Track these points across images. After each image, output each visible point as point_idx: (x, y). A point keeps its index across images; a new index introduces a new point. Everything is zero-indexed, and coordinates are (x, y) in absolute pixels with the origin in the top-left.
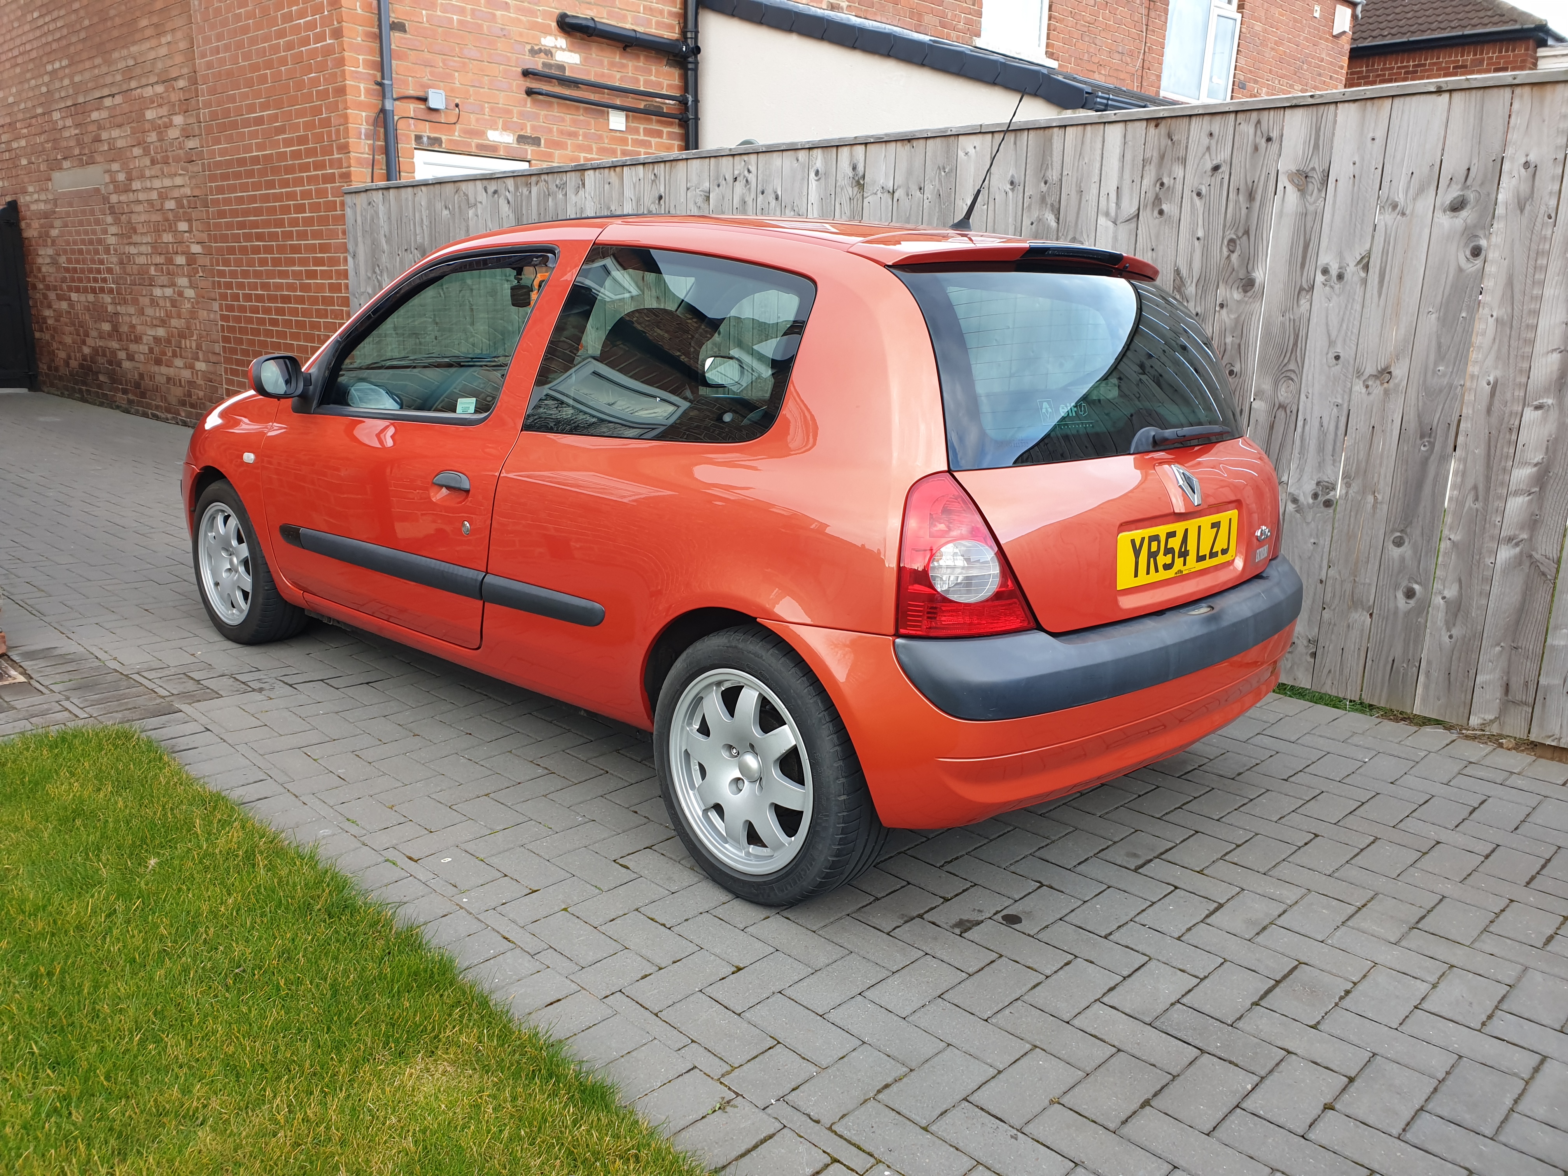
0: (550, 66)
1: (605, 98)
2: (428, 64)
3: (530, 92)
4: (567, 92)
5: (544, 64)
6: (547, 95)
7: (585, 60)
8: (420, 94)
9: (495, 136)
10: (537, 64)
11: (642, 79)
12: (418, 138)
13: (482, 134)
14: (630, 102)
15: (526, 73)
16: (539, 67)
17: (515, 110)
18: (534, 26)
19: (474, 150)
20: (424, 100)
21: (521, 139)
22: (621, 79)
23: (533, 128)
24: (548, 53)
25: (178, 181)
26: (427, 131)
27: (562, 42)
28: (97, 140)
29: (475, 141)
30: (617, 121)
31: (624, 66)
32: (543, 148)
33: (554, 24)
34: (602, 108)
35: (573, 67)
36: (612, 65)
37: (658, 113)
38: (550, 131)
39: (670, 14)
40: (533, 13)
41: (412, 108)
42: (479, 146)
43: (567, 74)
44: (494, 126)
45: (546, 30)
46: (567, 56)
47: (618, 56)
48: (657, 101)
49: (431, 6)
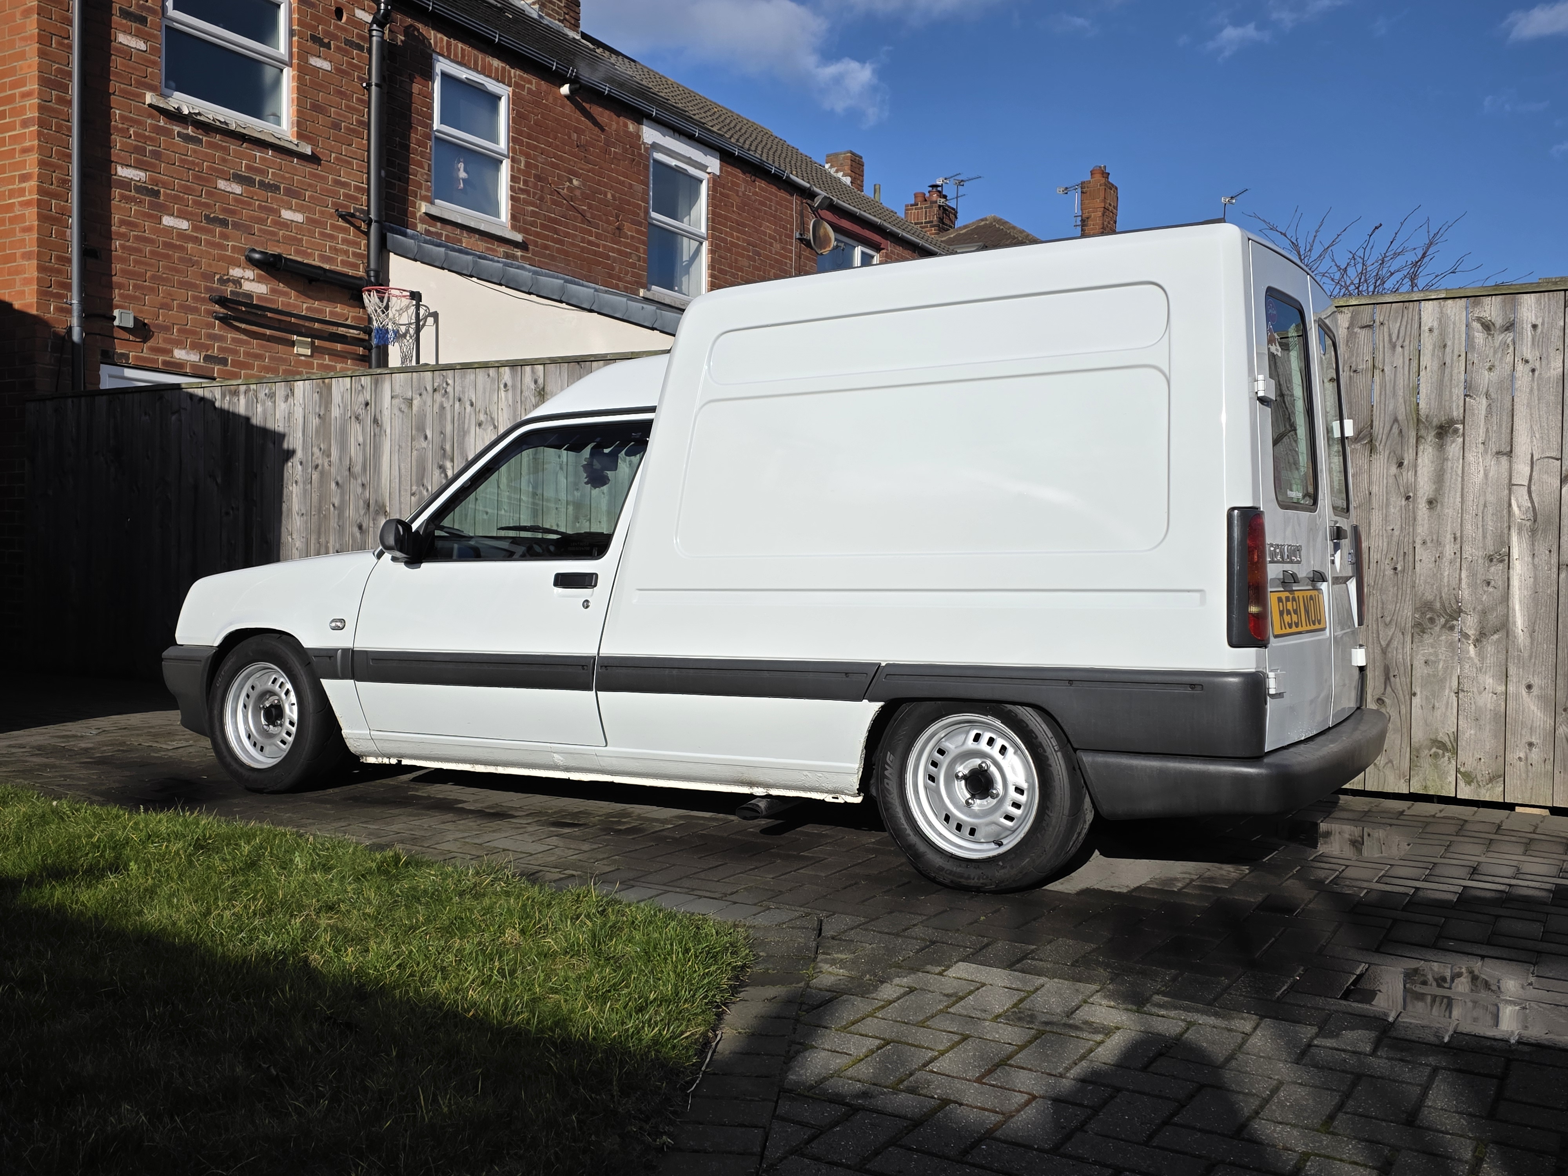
0: (238, 294)
1: (294, 324)
2: (117, 287)
3: (221, 318)
5: (233, 292)
6: (233, 319)
7: (273, 291)
8: (110, 313)
9: (180, 354)
10: (227, 292)
11: (327, 310)
12: (105, 353)
13: (169, 352)
15: (214, 300)
16: (229, 295)
17: (202, 332)
18: (222, 258)
19: (160, 366)
20: (111, 318)
21: (207, 358)
22: (307, 310)
23: (220, 349)
24: (237, 282)
26: (113, 347)
27: (249, 274)
29: (161, 359)
30: (302, 346)
31: (309, 298)
32: (228, 367)
33: (243, 258)
34: (288, 335)
35: (260, 297)
36: (298, 296)
37: (342, 341)
38: (237, 352)
39: (355, 254)
40: (222, 247)
41: (99, 325)
42: (165, 363)
43: (255, 302)
44: (180, 345)
45: (235, 262)
46: (255, 286)
47: (302, 288)
48: (341, 332)
49: (124, 236)
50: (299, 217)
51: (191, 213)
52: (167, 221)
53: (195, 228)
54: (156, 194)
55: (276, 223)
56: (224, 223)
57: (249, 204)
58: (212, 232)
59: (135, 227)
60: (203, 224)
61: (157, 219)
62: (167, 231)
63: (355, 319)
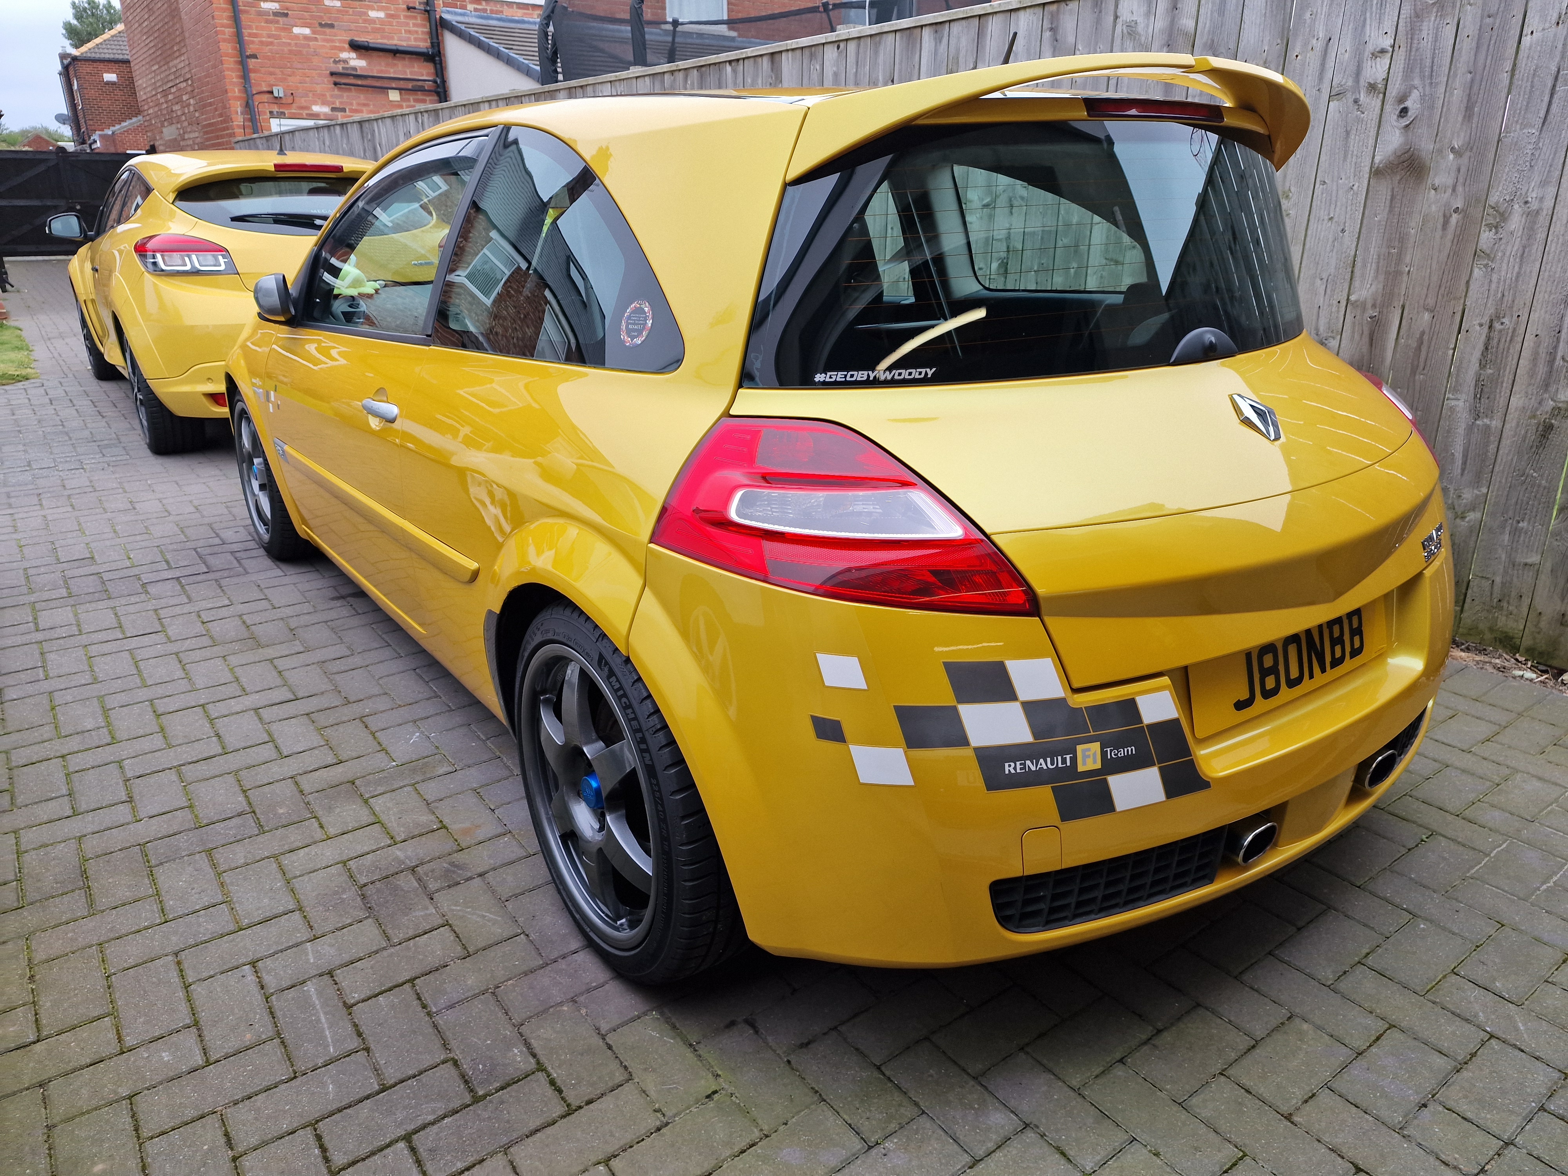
0: (347, 69)
1: (385, 84)
2: (271, 74)
3: (336, 84)
4: (359, 82)
5: (343, 68)
6: (345, 84)
7: (369, 64)
8: (269, 89)
9: (316, 109)
10: (340, 68)
11: (408, 71)
12: (271, 112)
13: (307, 107)
14: (402, 84)
15: (332, 74)
16: (341, 70)
17: (328, 94)
18: (335, 48)
19: (305, 116)
20: (272, 92)
21: (333, 109)
22: (395, 72)
23: (341, 103)
24: (345, 61)
25: (197, 134)
26: (275, 109)
27: (353, 55)
28: (172, 111)
29: (305, 112)
30: (394, 96)
31: (395, 65)
32: (348, 113)
33: (347, 46)
34: (384, 89)
35: (361, 68)
36: (387, 65)
37: (421, 90)
38: (352, 104)
39: (423, 32)
40: (333, 41)
41: (266, 97)
42: (307, 114)
43: (359, 73)
44: (316, 103)
45: (342, 50)
46: (357, 62)
47: (390, 60)
48: (420, 83)
49: (271, 43)
50: (381, 15)
51: (310, 24)
52: (296, 30)
53: (314, 32)
54: (286, 15)
55: (365, 21)
56: (332, 26)
57: (347, 12)
58: (324, 33)
59: (278, 37)
60: (319, 29)
61: (289, 30)
62: (297, 37)
63: (428, 74)
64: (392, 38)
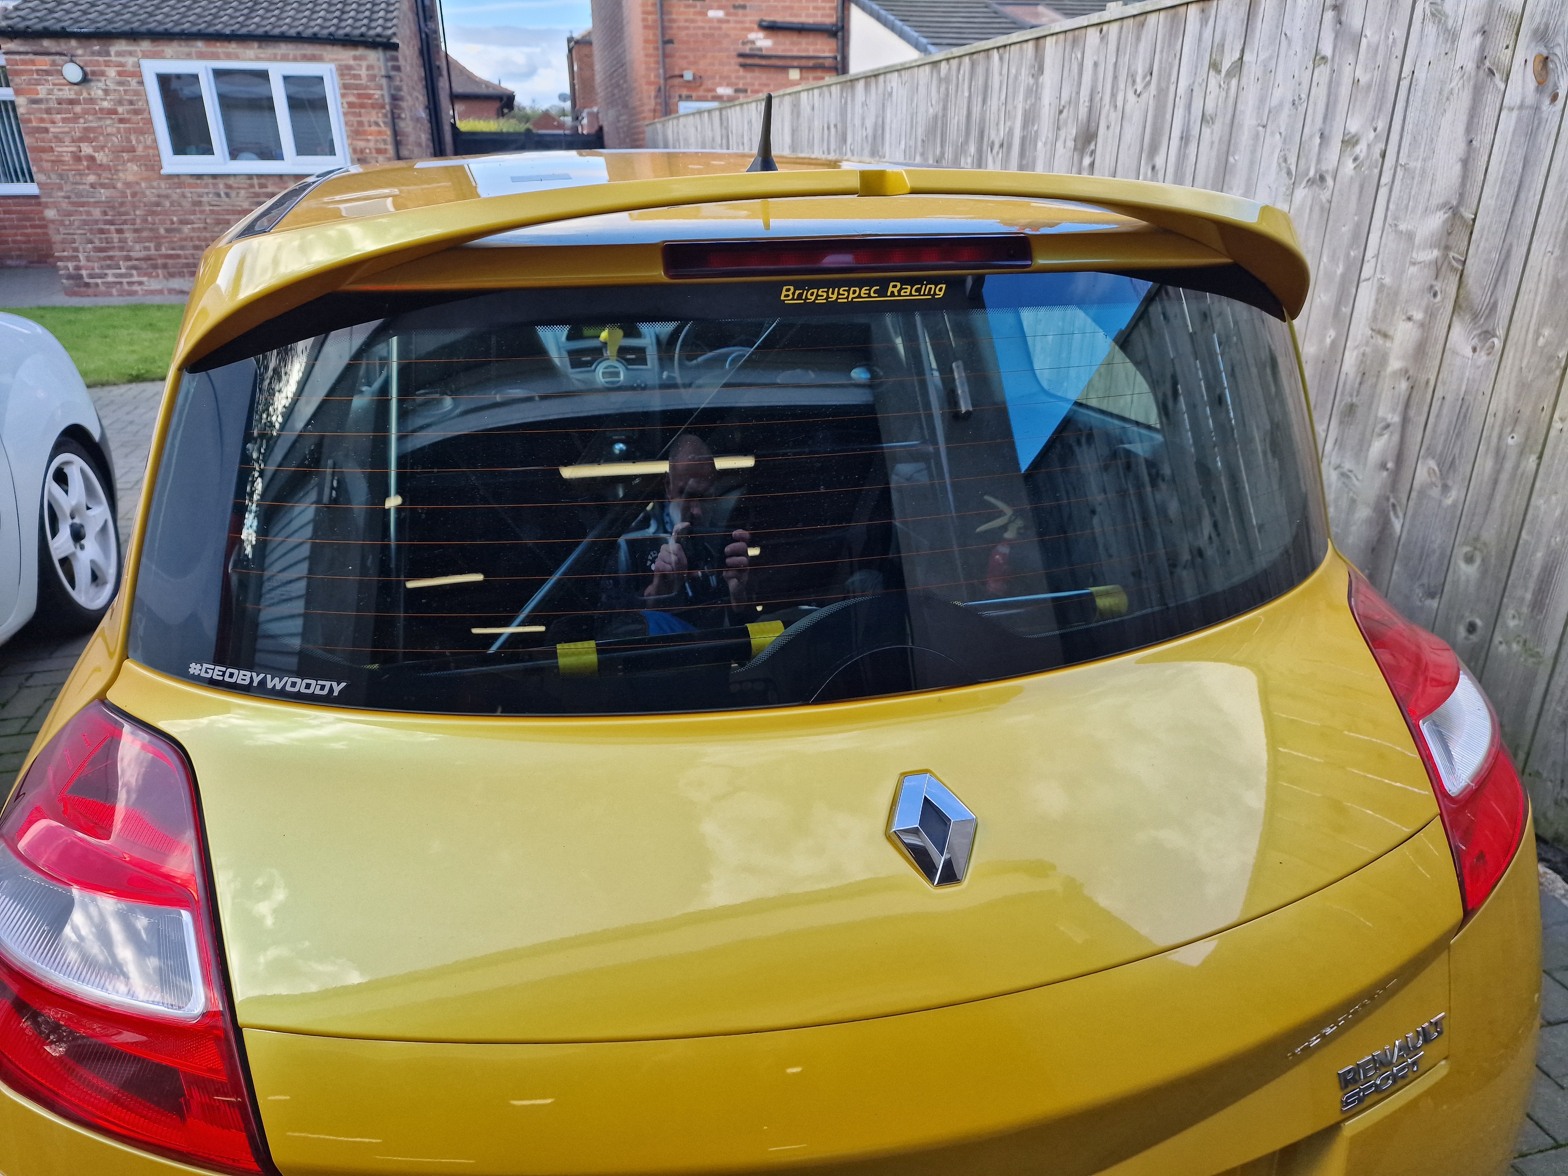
0: (754, 49)
1: (788, 62)
2: (684, 58)
3: (743, 66)
4: (764, 62)
5: (750, 49)
6: (752, 65)
7: (775, 44)
8: (681, 73)
9: (720, 90)
10: (747, 49)
11: (811, 49)
12: (680, 96)
13: (714, 90)
14: (803, 63)
15: (739, 55)
16: (748, 51)
17: (733, 75)
18: (745, 29)
19: (710, 99)
20: (682, 77)
21: (736, 90)
22: (799, 51)
23: (744, 84)
24: (753, 42)
26: (685, 93)
27: (761, 35)
29: (710, 95)
30: (794, 74)
31: (798, 43)
32: (749, 94)
33: (756, 26)
34: (785, 68)
35: (767, 48)
36: (792, 43)
37: (822, 67)
38: (753, 84)
39: (831, 8)
40: (742, 22)
41: (677, 81)
42: (712, 97)
43: (764, 53)
44: (720, 85)
45: (751, 30)
46: (763, 42)
47: (795, 38)
48: (820, 61)
49: (687, 28)
51: (725, 6)
52: (711, 14)
53: (727, 14)
56: (744, 7)
58: (736, 15)
59: (693, 21)
60: (732, 10)
61: (705, 14)
62: (711, 20)
63: (830, 51)
64: (800, 16)
